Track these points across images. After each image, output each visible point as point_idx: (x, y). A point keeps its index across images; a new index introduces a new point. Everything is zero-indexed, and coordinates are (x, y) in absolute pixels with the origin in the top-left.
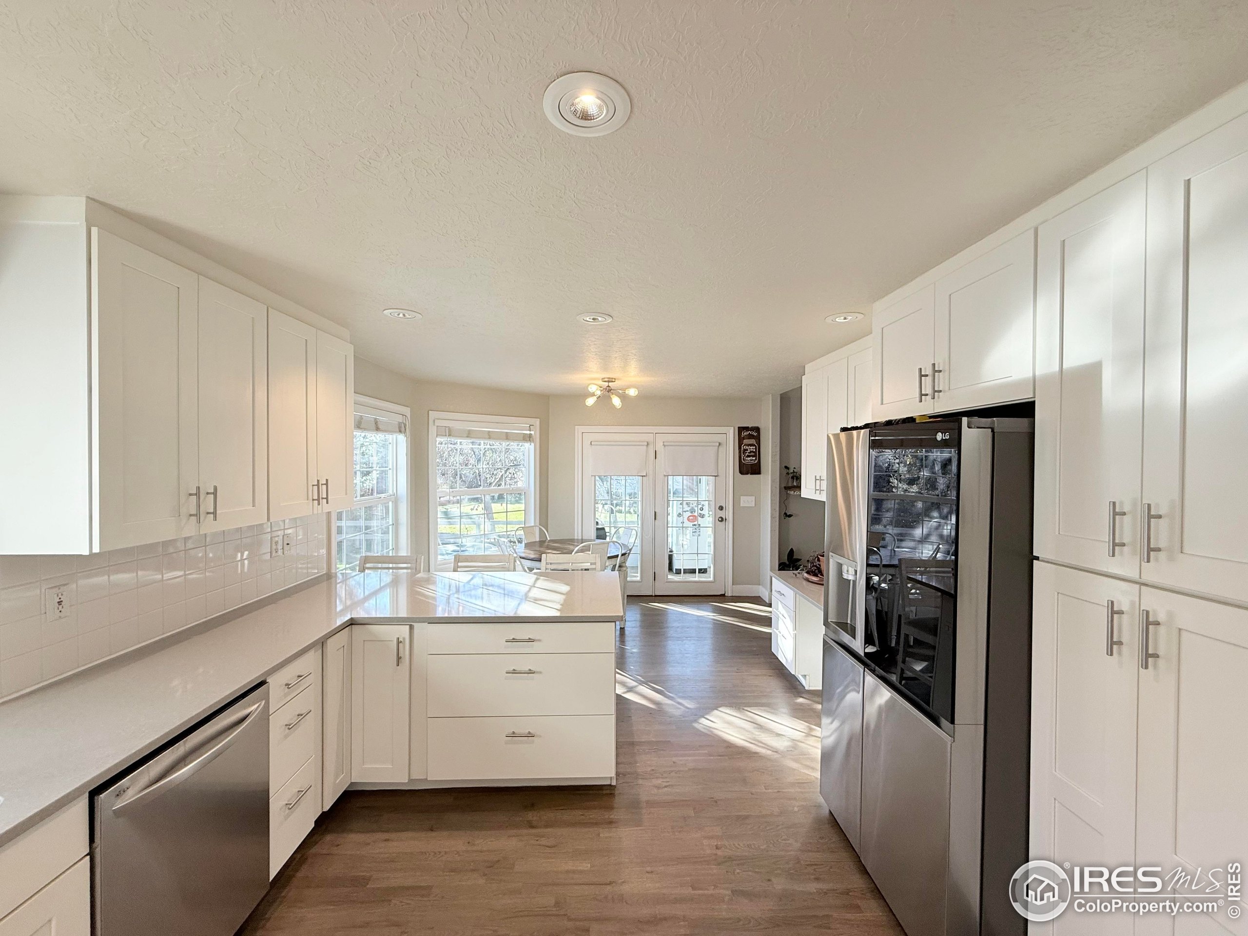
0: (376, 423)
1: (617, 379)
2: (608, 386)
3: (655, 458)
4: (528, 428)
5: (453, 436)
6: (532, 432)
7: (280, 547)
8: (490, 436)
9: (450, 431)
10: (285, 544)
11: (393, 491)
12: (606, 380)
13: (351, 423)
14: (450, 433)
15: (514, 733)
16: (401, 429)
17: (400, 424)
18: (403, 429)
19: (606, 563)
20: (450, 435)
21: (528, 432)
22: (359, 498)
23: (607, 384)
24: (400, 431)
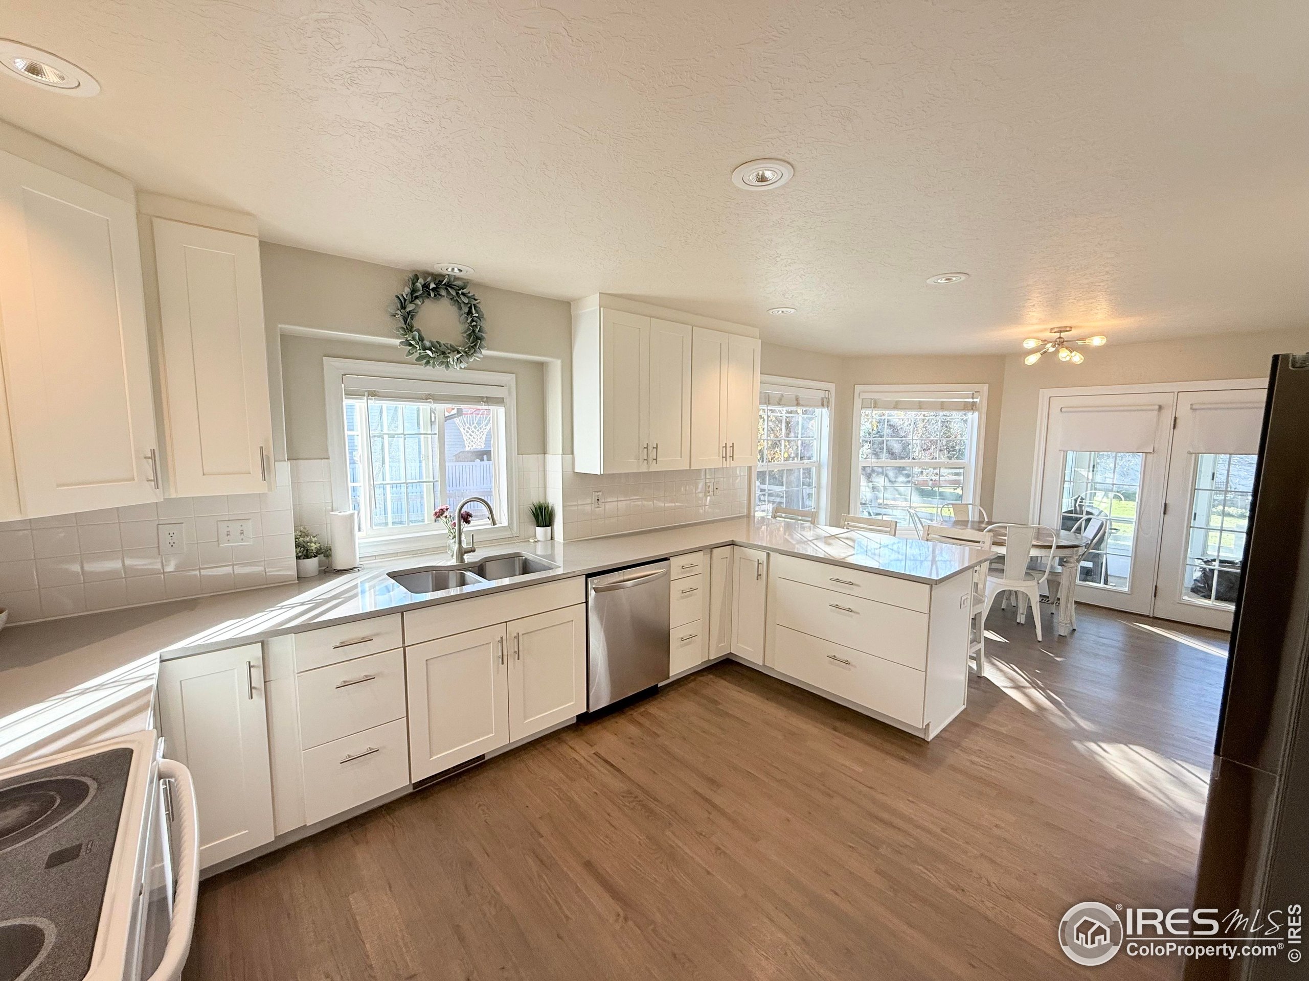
0: (797, 399)
1: (1075, 327)
2: (1060, 338)
3: (1174, 427)
4: (971, 395)
5: (878, 408)
6: (978, 400)
7: (711, 489)
8: (920, 406)
9: (875, 403)
10: (715, 489)
11: (817, 457)
12: (1056, 330)
13: (757, 400)
14: (875, 405)
15: (835, 656)
16: (824, 403)
17: (823, 399)
18: (825, 403)
19: (1029, 551)
20: (875, 407)
21: (971, 400)
22: (782, 462)
23: (1058, 335)
24: (823, 405)
